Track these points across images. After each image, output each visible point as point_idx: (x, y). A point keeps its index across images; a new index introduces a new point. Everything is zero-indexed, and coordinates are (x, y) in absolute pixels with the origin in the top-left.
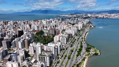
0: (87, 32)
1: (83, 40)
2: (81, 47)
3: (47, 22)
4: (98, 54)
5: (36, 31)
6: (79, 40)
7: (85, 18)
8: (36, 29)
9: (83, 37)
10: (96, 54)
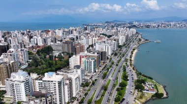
0: (134, 50)
1: (128, 63)
2: (125, 78)
3: (65, 33)
4: (162, 95)
5: (39, 47)
6: (120, 64)
7: (130, 27)
8: (41, 44)
9: (128, 58)
10: (158, 96)
